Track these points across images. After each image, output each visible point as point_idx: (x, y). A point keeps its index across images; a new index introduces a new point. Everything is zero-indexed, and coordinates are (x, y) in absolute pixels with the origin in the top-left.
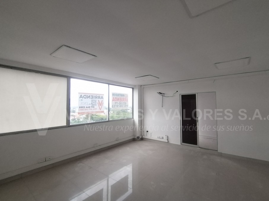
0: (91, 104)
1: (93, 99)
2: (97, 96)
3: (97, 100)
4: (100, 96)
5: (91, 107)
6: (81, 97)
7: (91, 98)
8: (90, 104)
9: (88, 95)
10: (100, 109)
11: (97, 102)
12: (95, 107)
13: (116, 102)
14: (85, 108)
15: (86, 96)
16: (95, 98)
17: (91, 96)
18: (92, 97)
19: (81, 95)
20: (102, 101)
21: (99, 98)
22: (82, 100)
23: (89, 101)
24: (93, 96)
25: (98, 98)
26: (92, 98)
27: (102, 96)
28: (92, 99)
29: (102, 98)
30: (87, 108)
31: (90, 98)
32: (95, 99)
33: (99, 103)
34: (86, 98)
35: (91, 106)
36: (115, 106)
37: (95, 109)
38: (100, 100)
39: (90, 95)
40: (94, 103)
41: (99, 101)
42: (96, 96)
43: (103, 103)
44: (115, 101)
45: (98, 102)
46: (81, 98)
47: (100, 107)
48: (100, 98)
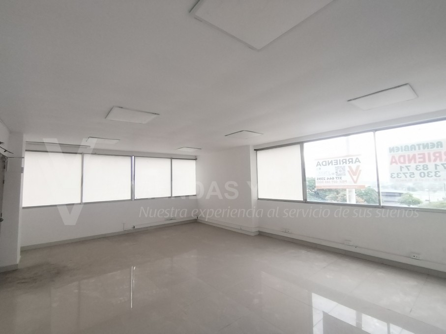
0: (335, 174)
1: (339, 165)
2: (346, 160)
3: (347, 166)
4: (352, 159)
5: (335, 178)
6: (318, 164)
7: (334, 163)
8: (333, 174)
9: (328, 161)
10: (355, 182)
11: (347, 169)
12: (344, 178)
13: (403, 165)
14: (326, 180)
15: (326, 162)
16: (342, 163)
17: (333, 162)
18: (337, 162)
19: (318, 162)
20: (358, 167)
21: (350, 162)
22: (320, 169)
23: (331, 169)
24: (337, 160)
25: (348, 162)
26: (337, 164)
27: (357, 158)
28: (337, 166)
29: (358, 160)
30: (329, 180)
31: (332, 165)
32: (341, 165)
33: (352, 171)
34: (326, 165)
35: (335, 176)
36: (402, 175)
37: (344, 182)
38: (354, 166)
39: (333, 160)
40: (340, 171)
41: (350, 167)
42: (343, 160)
43: (360, 171)
44: (400, 165)
45: (349, 170)
46: (319, 166)
47: (355, 178)
48: (352, 162)
